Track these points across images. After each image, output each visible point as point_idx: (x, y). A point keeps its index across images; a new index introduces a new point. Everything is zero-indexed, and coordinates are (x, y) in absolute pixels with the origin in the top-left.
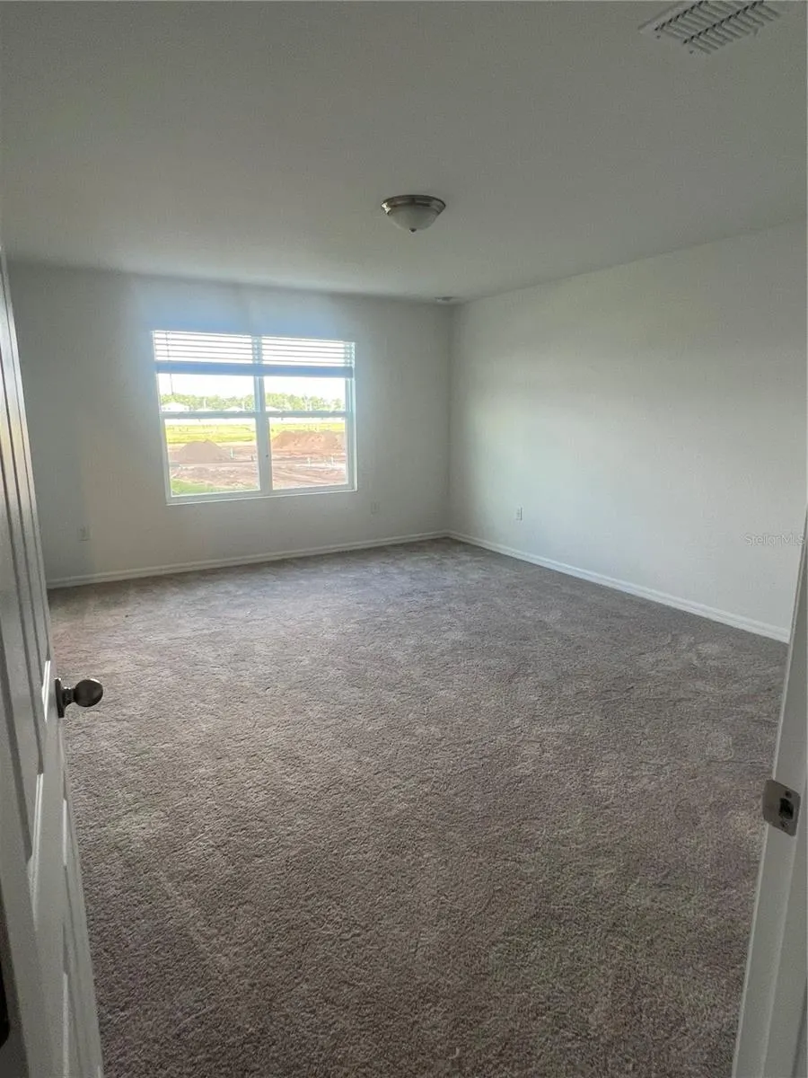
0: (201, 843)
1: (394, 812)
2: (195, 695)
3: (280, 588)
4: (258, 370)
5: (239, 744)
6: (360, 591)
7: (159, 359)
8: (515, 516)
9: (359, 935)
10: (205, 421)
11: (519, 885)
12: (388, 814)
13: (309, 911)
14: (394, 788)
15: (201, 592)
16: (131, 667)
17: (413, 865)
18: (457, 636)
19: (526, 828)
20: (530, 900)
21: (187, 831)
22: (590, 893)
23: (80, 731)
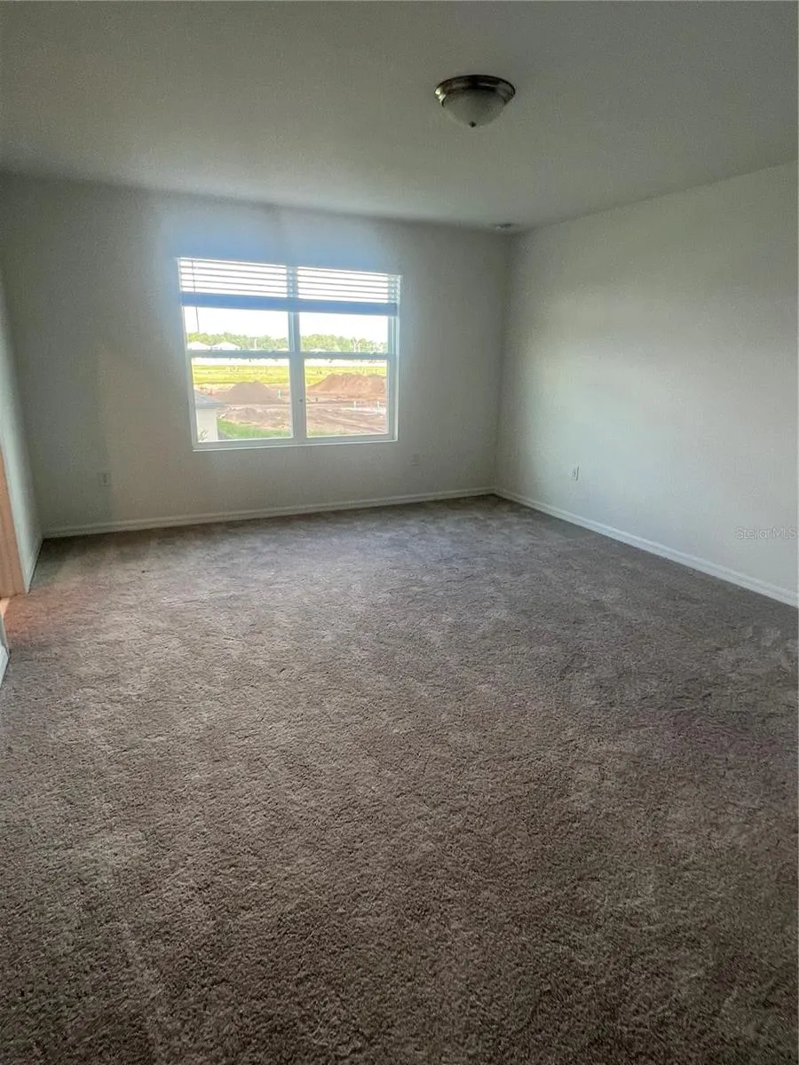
0: (180, 883)
1: (417, 855)
2: (200, 674)
3: (308, 546)
4: (293, 305)
5: (242, 743)
6: (395, 553)
7: (185, 290)
8: (570, 474)
9: (360, 1051)
10: (255, 362)
11: (573, 985)
12: (409, 857)
13: (299, 1004)
14: (419, 818)
15: (225, 548)
16: (138, 634)
17: (437, 940)
18: (500, 614)
19: (583, 893)
20: (590, 1013)
21: (165, 863)
22: (670, 1008)
23: (69, 713)
